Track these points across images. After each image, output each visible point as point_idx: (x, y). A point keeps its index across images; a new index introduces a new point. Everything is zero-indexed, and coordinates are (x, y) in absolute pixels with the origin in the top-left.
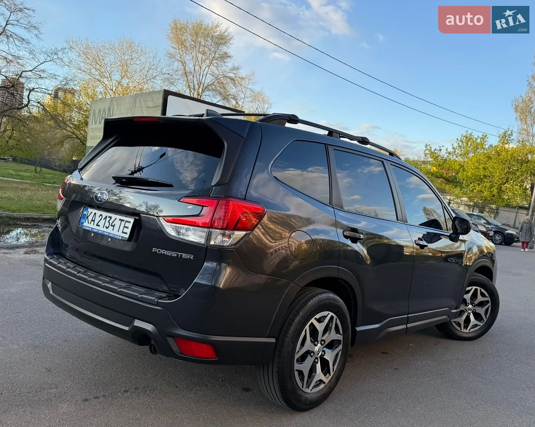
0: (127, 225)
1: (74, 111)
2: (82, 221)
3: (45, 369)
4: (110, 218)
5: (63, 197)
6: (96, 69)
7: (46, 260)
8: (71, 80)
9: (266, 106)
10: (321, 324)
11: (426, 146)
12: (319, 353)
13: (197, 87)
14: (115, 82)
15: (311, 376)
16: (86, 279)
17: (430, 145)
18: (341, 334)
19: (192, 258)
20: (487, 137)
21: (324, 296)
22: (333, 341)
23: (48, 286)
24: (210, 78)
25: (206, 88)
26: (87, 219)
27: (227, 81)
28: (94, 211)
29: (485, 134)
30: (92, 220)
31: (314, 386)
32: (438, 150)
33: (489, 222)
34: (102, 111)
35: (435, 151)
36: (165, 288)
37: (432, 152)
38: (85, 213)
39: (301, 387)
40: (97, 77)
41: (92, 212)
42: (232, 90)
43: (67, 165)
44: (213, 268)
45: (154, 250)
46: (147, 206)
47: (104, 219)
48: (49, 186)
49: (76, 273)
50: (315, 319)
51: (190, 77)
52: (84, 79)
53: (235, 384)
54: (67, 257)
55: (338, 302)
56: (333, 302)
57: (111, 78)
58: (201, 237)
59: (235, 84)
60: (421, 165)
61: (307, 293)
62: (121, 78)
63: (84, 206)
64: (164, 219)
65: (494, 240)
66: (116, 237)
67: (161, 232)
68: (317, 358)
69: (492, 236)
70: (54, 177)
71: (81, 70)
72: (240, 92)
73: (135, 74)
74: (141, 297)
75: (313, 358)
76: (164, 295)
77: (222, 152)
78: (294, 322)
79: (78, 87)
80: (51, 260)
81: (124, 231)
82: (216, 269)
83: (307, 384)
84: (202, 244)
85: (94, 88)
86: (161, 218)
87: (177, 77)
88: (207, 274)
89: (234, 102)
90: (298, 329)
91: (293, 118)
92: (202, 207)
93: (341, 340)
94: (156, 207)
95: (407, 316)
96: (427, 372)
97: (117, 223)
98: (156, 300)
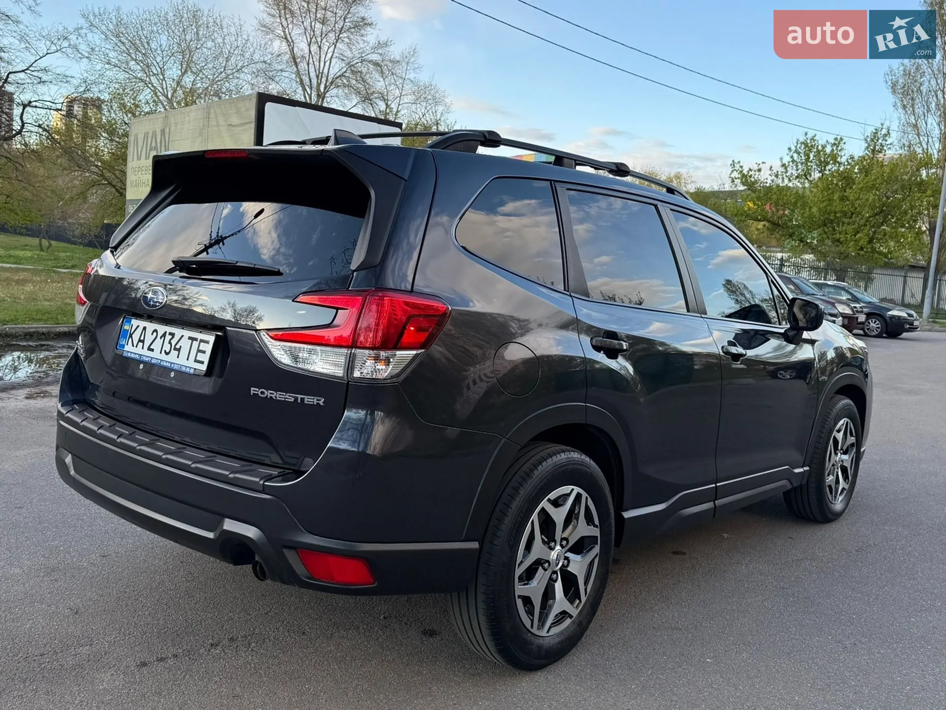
0: (203, 347)
1: (102, 138)
2: (122, 342)
3: (69, 610)
4: (173, 335)
5: (85, 300)
6: (136, 60)
7: (60, 415)
8: (95, 82)
9: (440, 109)
10: (560, 509)
11: (733, 164)
12: (558, 563)
13: (314, 81)
14: (171, 83)
15: (546, 607)
16: (135, 448)
17: (739, 162)
18: (596, 526)
19: (321, 403)
20: (844, 141)
21: (563, 456)
22: (582, 539)
23: (66, 461)
24: (338, 65)
25: (332, 83)
26: (130, 339)
27: (368, 69)
28: (142, 324)
29: (839, 137)
30: (140, 341)
31: (552, 624)
32: (755, 171)
33: (857, 298)
34: (150, 135)
35: (750, 173)
36: (276, 459)
37: (744, 174)
38: (126, 327)
39: (529, 626)
40: (139, 75)
41: (138, 326)
42: (379, 84)
43: (95, 233)
44: (360, 420)
45: (253, 390)
46: (235, 311)
47: (161, 338)
48: (65, 273)
49: (115, 437)
50: (549, 500)
51: (303, 66)
52: (117, 79)
53: (409, 623)
54: (97, 407)
55: (588, 467)
56: (580, 467)
57: (163, 75)
58: (336, 365)
59: (382, 72)
60: (726, 200)
61: (533, 453)
62: (180, 74)
63: (124, 315)
64: (268, 335)
65: (868, 329)
66: (183, 369)
67: (264, 357)
68: (555, 572)
69: (862, 323)
70: (73, 257)
71: (110, 64)
72: (393, 87)
73: (206, 65)
74: (235, 478)
75: (548, 573)
76: (275, 472)
77: (367, 207)
78: (510, 509)
79: (106, 95)
80: (69, 415)
81: (197, 359)
82: (364, 423)
83: (539, 621)
84: (338, 378)
85: (135, 95)
86: (263, 333)
87: (280, 68)
88: (349, 429)
89: (382, 106)
90: (518, 521)
91: (491, 138)
92: (335, 311)
93: (597, 537)
94: (251, 311)
95: (714, 485)
96: (757, 586)
97: (185, 344)
98: (261, 482)
